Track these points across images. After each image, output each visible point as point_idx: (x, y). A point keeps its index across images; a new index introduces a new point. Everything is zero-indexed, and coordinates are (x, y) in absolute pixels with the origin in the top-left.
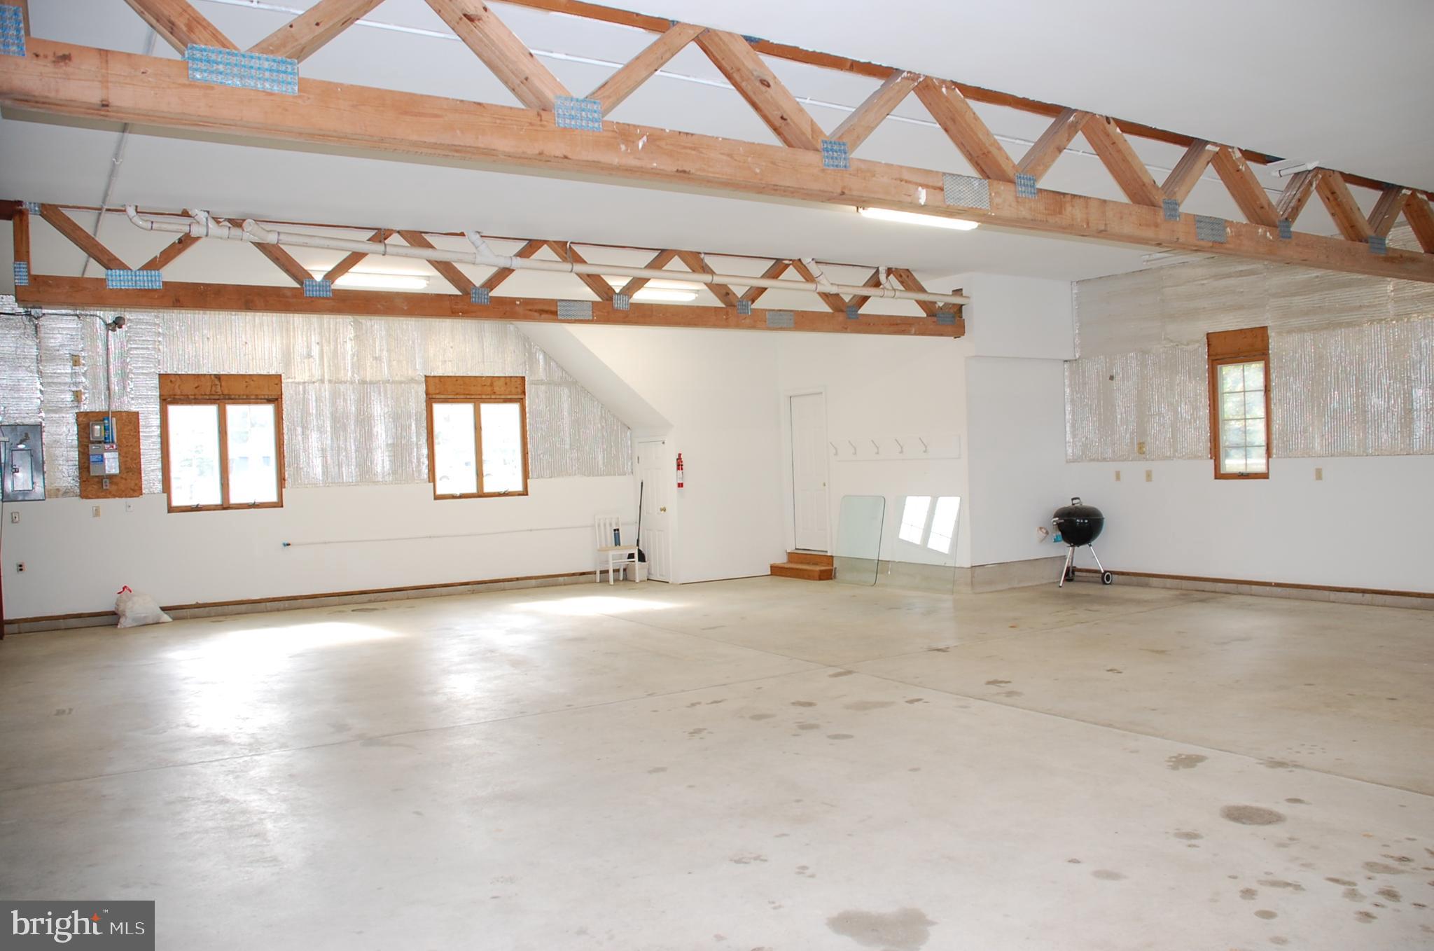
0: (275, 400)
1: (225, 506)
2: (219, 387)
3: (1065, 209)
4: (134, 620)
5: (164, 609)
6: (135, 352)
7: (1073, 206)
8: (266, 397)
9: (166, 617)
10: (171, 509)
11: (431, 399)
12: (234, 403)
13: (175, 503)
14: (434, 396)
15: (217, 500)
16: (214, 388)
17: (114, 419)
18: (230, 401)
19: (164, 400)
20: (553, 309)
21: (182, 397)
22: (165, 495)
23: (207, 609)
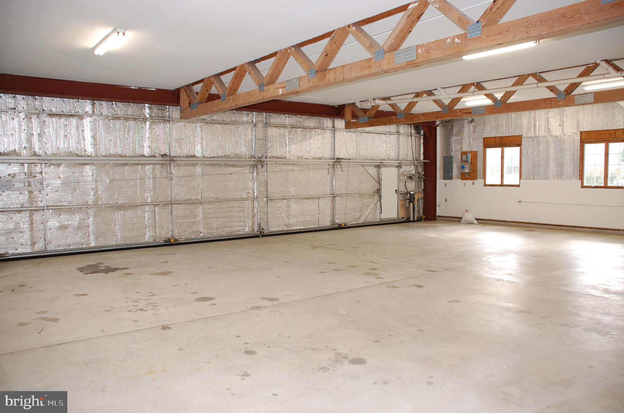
0: (519, 145)
1: (502, 185)
2: (501, 141)
3: (326, 77)
4: (465, 221)
5: (476, 219)
6: (477, 130)
7: (329, 74)
8: (517, 144)
9: (476, 222)
10: (485, 185)
11: (583, 142)
12: (506, 147)
13: (487, 183)
14: (584, 141)
15: (499, 183)
16: (500, 142)
17: (470, 154)
18: (505, 146)
19: (485, 146)
20: (470, 111)
21: (490, 145)
22: (483, 180)
23: (492, 222)
